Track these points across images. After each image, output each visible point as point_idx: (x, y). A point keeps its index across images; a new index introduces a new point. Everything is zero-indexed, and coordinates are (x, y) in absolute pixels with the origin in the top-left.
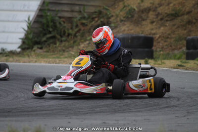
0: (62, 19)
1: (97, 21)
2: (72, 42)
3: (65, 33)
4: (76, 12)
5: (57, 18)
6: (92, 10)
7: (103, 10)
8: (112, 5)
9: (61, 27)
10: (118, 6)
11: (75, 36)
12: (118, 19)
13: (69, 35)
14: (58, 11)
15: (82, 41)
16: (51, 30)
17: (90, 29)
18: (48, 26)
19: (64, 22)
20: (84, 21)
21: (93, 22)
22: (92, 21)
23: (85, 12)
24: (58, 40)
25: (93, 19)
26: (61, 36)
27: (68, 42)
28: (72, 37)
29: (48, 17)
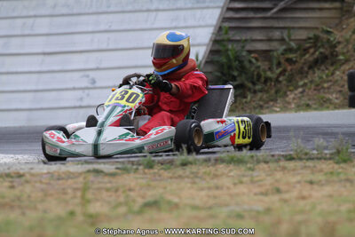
0: (253, 55)
1: (313, 54)
2: (273, 92)
3: (259, 76)
4: (276, 40)
5: (244, 53)
6: (303, 35)
7: (321, 35)
8: (337, 25)
9: (253, 69)
10: (348, 25)
11: (277, 81)
12: (350, 46)
13: (267, 80)
14: (246, 40)
15: (291, 88)
16: (236, 73)
17: (302, 68)
18: (230, 67)
19: (257, 59)
20: (291, 56)
21: (307, 56)
22: (304, 55)
23: (291, 40)
24: (249, 90)
25: (306, 51)
26: (254, 84)
27: (267, 92)
28: (273, 84)
29: (230, 53)
